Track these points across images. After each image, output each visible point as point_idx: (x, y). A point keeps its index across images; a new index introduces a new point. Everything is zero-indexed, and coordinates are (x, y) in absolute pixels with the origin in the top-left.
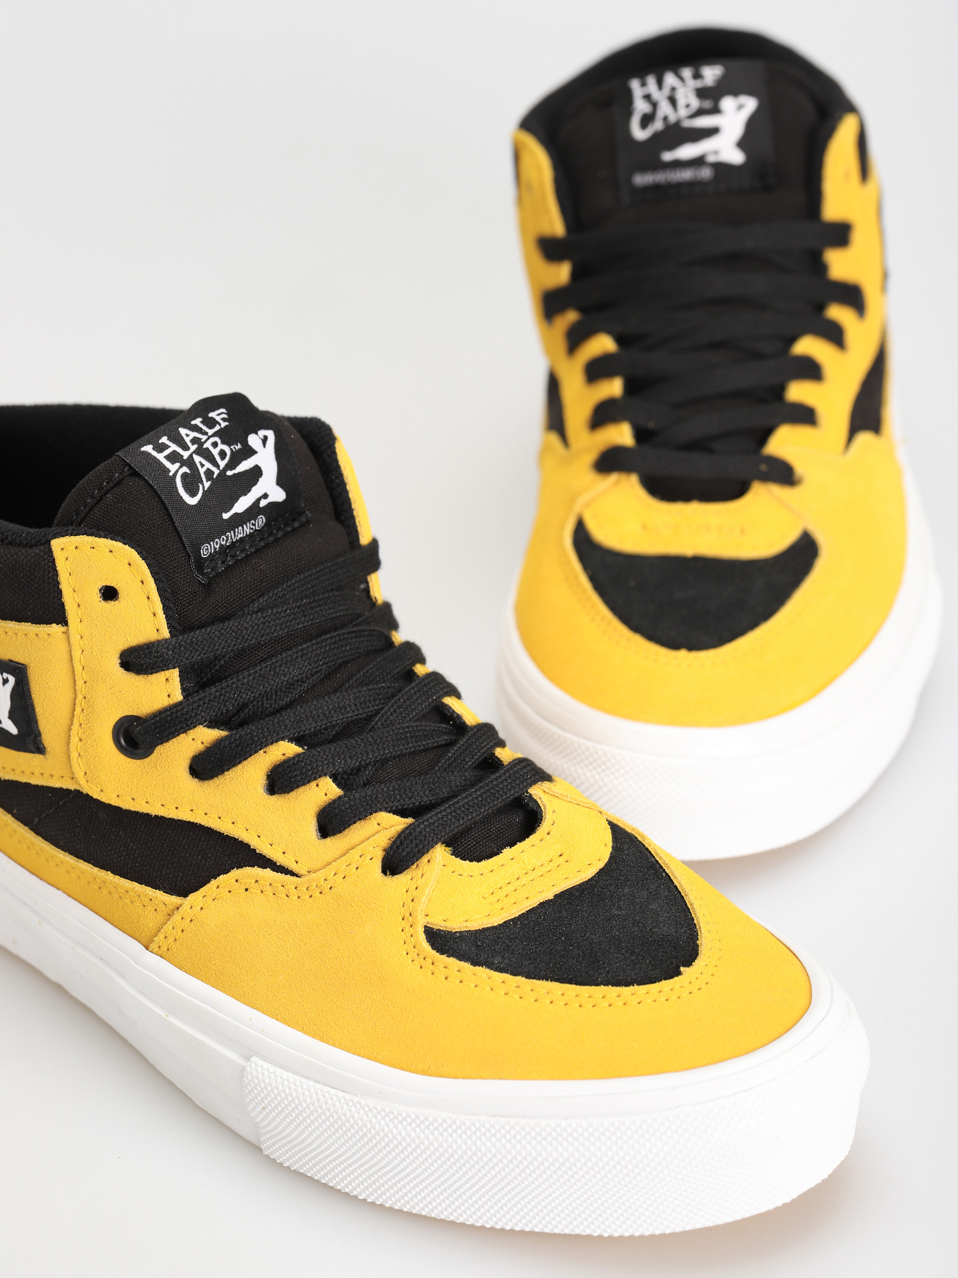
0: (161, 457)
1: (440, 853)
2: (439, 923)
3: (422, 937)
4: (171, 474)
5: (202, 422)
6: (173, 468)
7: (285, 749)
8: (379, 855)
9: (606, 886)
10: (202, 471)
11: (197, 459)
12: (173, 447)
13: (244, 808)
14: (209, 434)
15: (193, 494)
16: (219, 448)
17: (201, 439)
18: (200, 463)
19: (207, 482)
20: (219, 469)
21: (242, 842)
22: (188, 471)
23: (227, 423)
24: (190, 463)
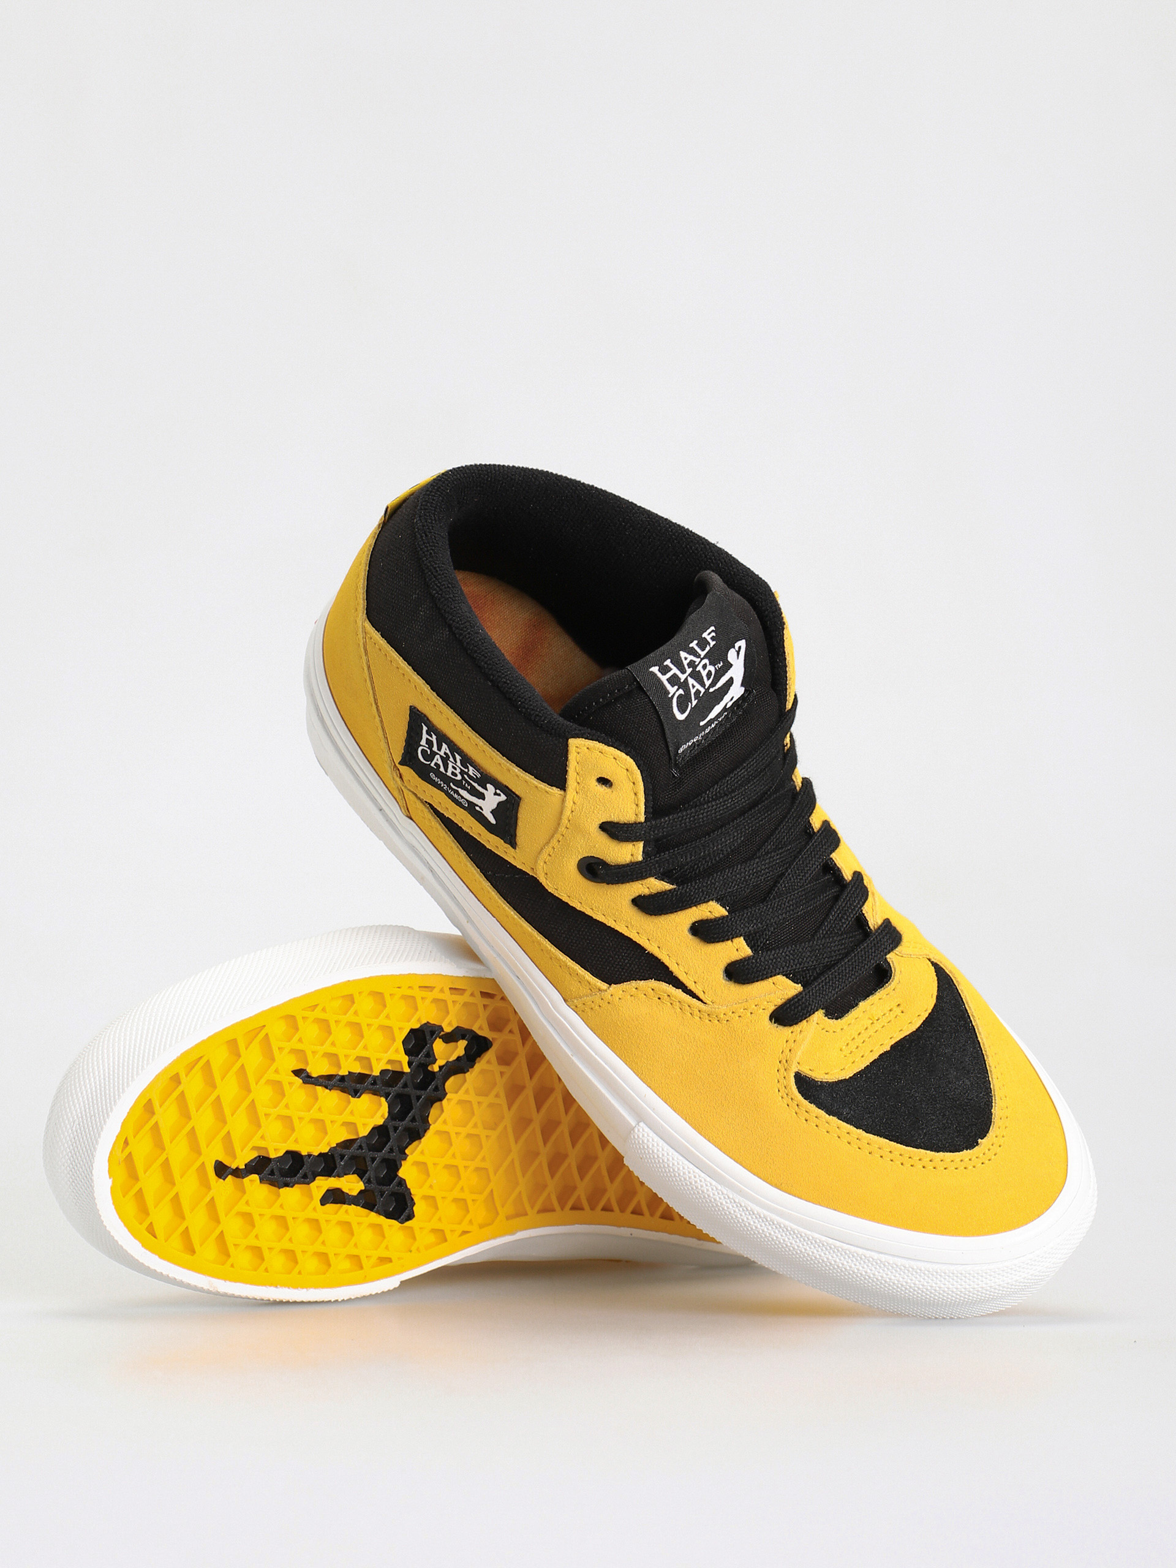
0: (664, 678)
1: (819, 1015)
2: (806, 1071)
3: (793, 1080)
4: (670, 696)
5: (697, 644)
6: (672, 690)
7: (713, 910)
8: (772, 1008)
9: (928, 1037)
10: (693, 691)
11: (691, 681)
12: (675, 670)
13: (670, 941)
14: (702, 657)
15: (682, 711)
16: (706, 668)
17: (695, 662)
18: (693, 685)
19: (695, 700)
20: (704, 688)
21: (663, 963)
22: (683, 693)
23: (714, 642)
24: (684, 685)
